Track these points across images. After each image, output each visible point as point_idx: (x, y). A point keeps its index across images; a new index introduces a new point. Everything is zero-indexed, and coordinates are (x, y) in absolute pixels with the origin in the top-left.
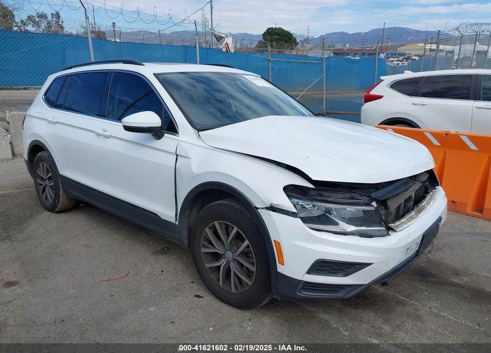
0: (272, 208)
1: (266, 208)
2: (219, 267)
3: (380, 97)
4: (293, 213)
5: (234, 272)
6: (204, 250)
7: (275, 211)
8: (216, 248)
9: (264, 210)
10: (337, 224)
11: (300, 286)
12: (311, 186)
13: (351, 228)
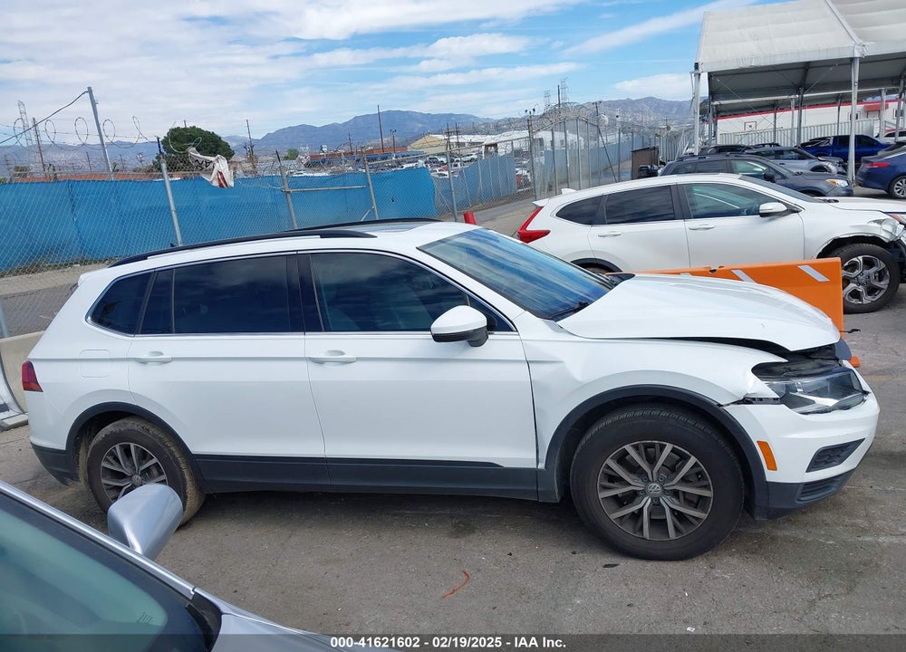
0: (747, 401)
1: (738, 403)
2: (641, 510)
3: (546, 233)
4: (774, 399)
5: (671, 508)
6: (602, 495)
7: (752, 403)
8: (630, 485)
9: (733, 406)
10: (813, 402)
11: (799, 491)
12: (784, 360)
13: (831, 402)
